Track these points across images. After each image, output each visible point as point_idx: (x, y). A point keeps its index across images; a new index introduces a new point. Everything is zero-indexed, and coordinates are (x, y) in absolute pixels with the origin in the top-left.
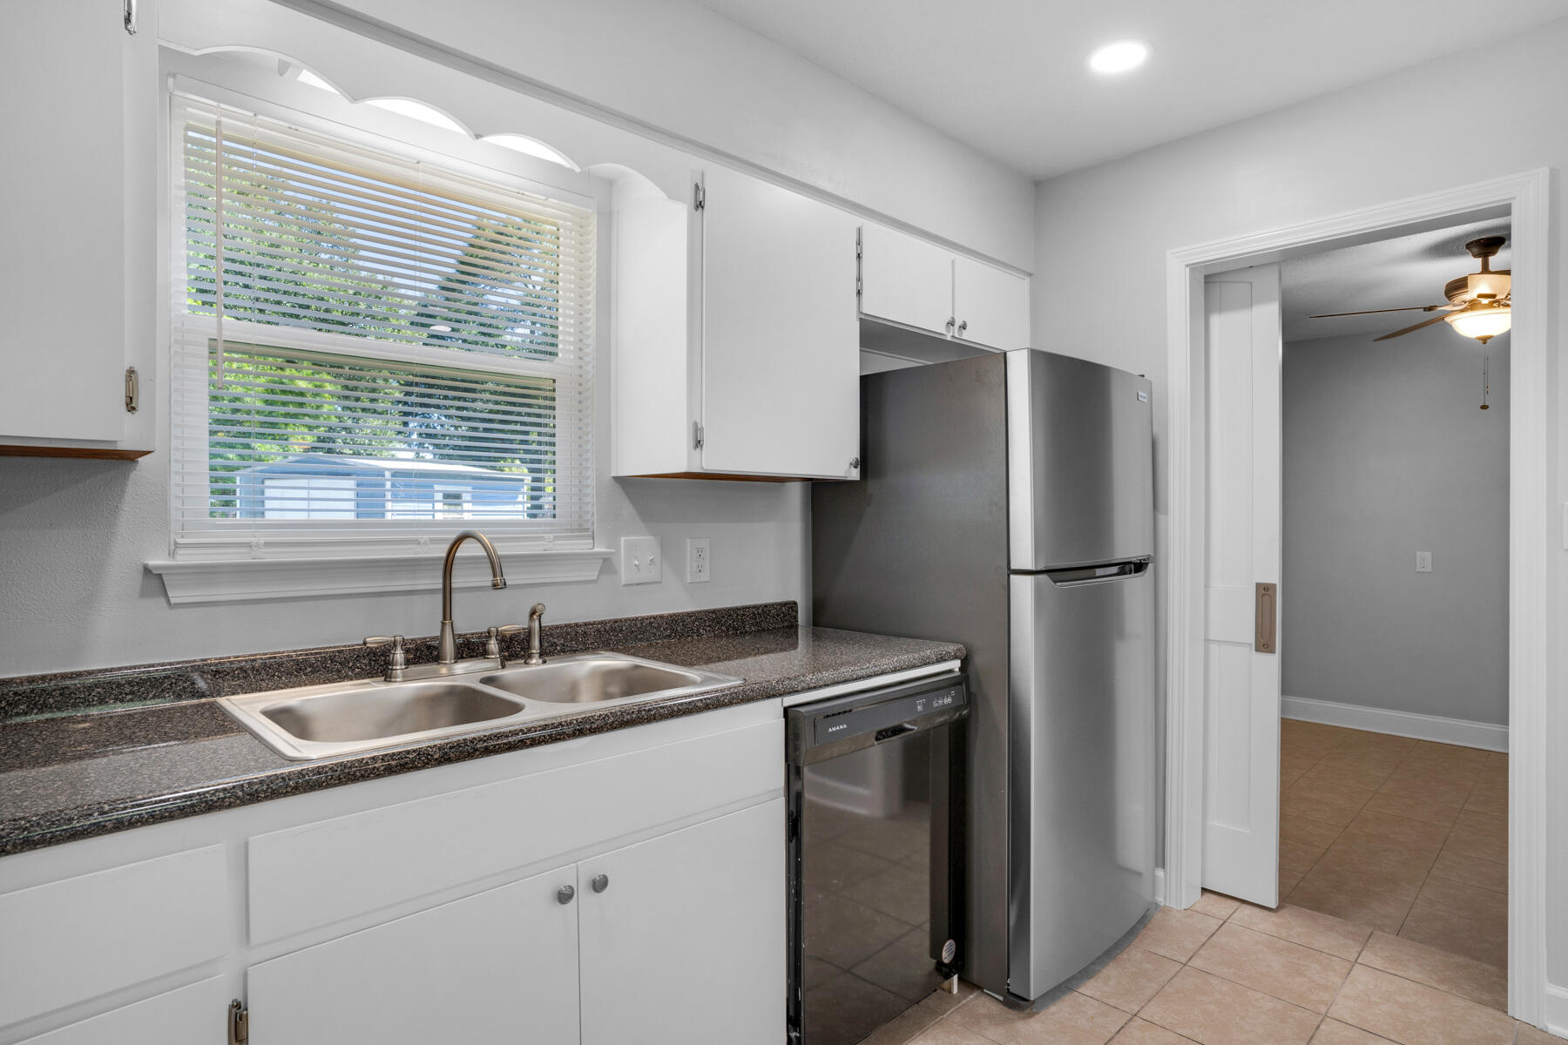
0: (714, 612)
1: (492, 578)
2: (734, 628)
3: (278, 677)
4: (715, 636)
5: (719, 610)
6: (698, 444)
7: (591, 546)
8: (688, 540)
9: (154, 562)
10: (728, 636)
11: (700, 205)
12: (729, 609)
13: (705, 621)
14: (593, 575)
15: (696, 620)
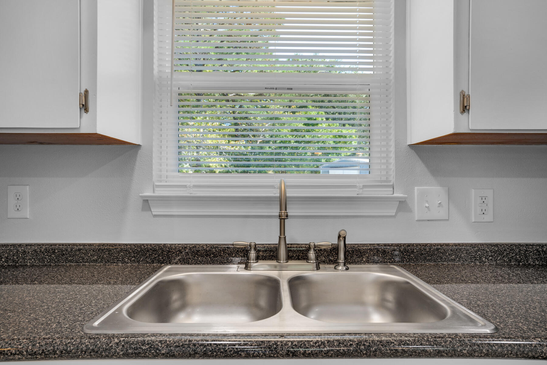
0: (496, 245)
1: (279, 211)
2: (516, 260)
3: (197, 257)
4: (497, 264)
5: (501, 245)
7: (392, 193)
8: (473, 190)
9: (146, 194)
10: (510, 267)
12: (512, 245)
13: (487, 252)
15: (478, 250)
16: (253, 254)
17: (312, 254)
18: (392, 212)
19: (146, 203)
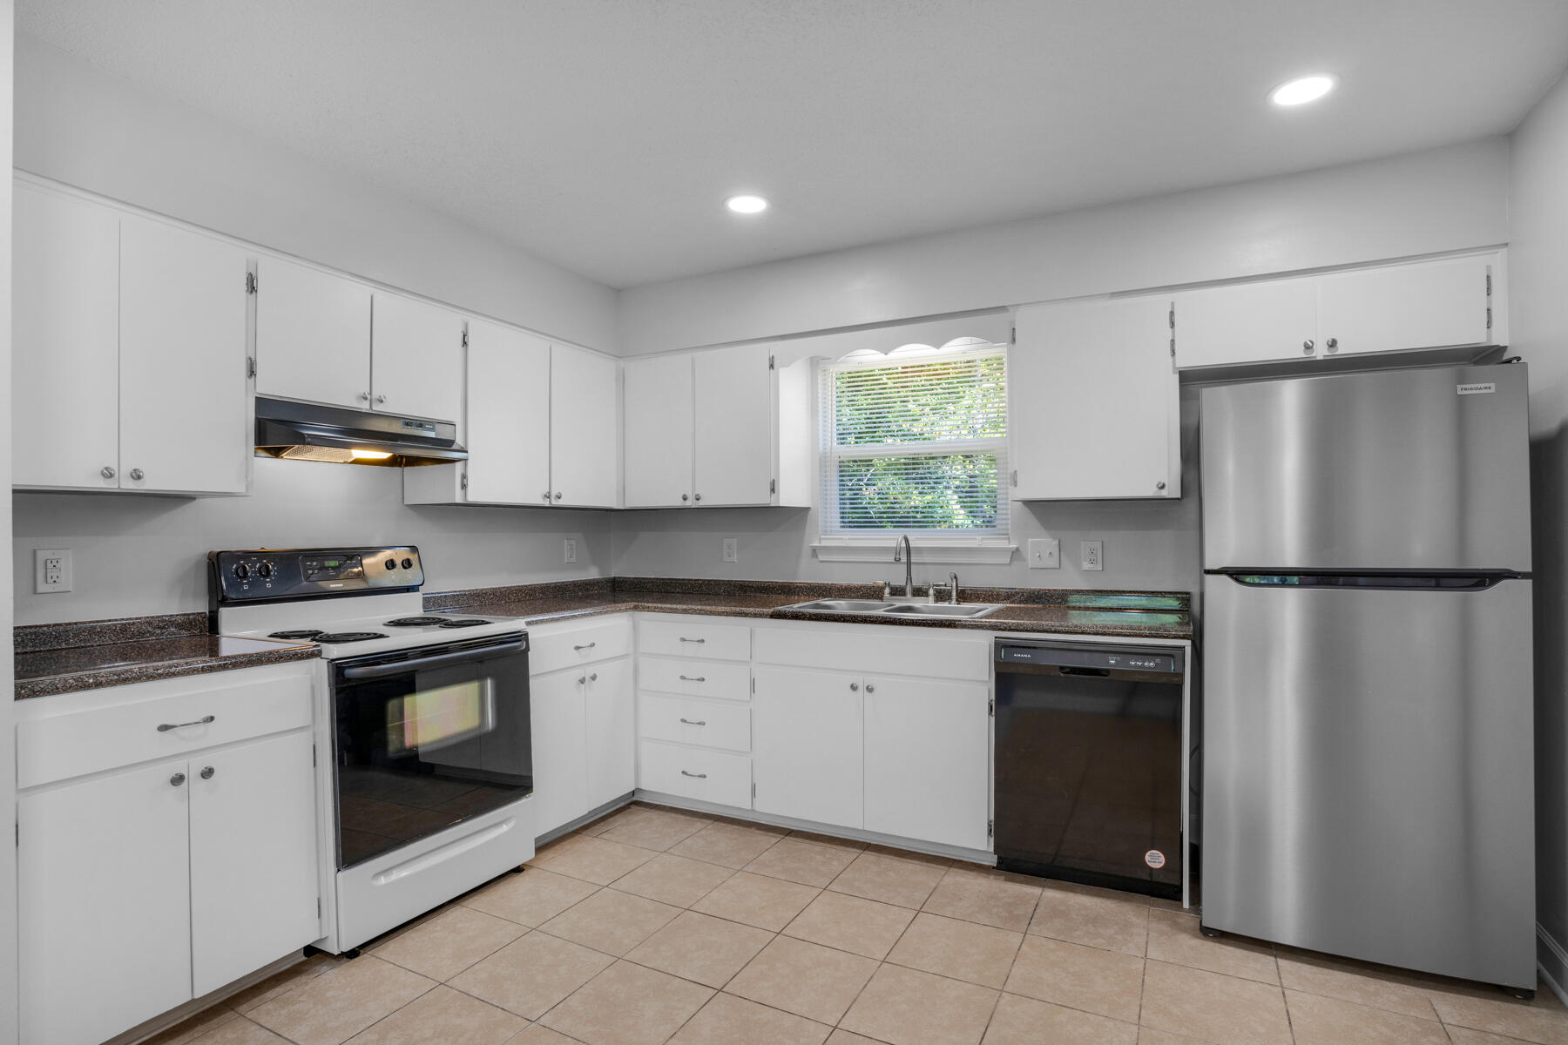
6: (1016, 483)
7: (1010, 545)
8: (1083, 542)
11: (1014, 341)
16: (887, 591)
17: (931, 592)
18: (1007, 560)
19: (815, 551)
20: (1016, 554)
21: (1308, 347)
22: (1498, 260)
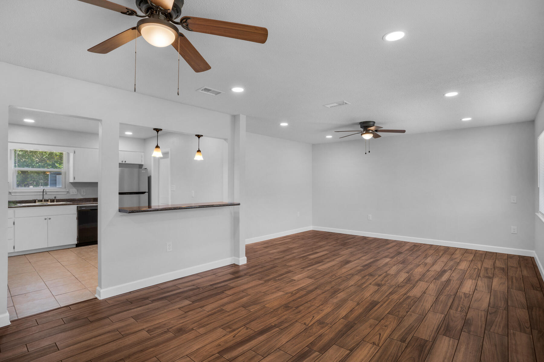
5: (87, 198)
6: (74, 179)
7: (66, 190)
8: (82, 190)
9: (10, 191)
11: (75, 153)
13: (84, 199)
14: (66, 193)
16: (37, 201)
17: (49, 200)
20: (68, 192)
21: (122, 162)
22: (143, 154)
